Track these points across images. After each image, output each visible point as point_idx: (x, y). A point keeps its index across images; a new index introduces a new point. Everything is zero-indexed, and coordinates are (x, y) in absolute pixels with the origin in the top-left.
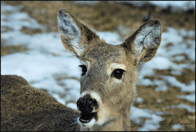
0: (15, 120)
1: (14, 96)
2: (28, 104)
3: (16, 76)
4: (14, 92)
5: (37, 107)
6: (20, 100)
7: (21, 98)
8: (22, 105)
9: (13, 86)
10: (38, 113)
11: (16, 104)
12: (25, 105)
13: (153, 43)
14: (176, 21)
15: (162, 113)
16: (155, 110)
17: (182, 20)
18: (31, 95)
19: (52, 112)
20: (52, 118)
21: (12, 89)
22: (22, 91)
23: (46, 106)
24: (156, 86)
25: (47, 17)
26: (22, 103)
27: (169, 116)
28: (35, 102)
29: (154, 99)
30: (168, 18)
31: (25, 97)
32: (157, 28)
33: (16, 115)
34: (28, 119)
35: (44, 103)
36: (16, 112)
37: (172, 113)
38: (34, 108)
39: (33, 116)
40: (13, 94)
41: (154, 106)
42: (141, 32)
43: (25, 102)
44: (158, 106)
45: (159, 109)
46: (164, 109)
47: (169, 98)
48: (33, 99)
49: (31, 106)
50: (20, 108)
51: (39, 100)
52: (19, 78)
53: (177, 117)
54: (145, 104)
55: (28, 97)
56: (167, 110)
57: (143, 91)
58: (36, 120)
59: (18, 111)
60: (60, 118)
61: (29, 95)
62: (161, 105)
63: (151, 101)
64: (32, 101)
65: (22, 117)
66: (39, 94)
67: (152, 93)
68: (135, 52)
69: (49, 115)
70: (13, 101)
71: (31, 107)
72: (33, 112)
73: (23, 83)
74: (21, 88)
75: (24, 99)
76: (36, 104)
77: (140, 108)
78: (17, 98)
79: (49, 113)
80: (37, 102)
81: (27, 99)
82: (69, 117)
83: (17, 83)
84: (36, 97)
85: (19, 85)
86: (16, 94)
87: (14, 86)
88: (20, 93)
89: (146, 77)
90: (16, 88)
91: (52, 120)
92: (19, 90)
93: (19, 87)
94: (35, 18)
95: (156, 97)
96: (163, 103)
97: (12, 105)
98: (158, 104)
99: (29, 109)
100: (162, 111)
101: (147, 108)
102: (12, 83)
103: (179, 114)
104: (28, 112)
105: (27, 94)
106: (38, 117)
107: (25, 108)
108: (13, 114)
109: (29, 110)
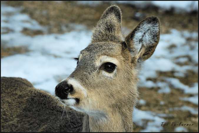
0: (21, 121)
1: (20, 98)
2: (34, 106)
3: (21, 79)
4: (20, 94)
5: (42, 109)
6: (26, 102)
7: (27, 100)
8: (28, 107)
9: (18, 88)
10: (44, 115)
11: (22, 106)
12: (32, 107)
13: (152, 41)
14: (180, 22)
15: (165, 115)
16: (158, 112)
17: (185, 21)
18: (37, 97)
19: (58, 113)
20: (57, 120)
21: (18, 91)
22: (28, 93)
23: (52, 108)
24: (159, 88)
25: (48, 18)
26: (28, 104)
27: (173, 118)
28: (41, 104)
29: (157, 101)
30: (171, 19)
31: (31, 99)
32: (155, 26)
33: (21, 116)
34: (34, 120)
35: (50, 105)
36: (22, 113)
37: (175, 115)
38: (40, 109)
39: (39, 118)
40: (19, 96)
41: (157, 108)
42: (140, 29)
43: (31, 104)
44: (161, 108)
45: (162, 111)
46: (167, 111)
47: (172, 100)
48: (39, 101)
49: (37, 107)
50: (26, 109)
51: (45, 102)
52: (24, 80)
53: (180, 119)
54: (148, 106)
55: (34, 99)
56: (170, 112)
57: (146, 93)
58: (42, 121)
59: (24, 113)
60: (65, 119)
61: (35, 97)
62: (164, 107)
63: (154, 103)
64: (38, 103)
65: (28, 118)
66: (45, 96)
67: (155, 95)
68: (134, 50)
69: (54, 117)
70: (18, 102)
71: (37, 109)
72: (39, 114)
73: (28, 85)
74: (27, 90)
75: (30, 101)
76: (42, 106)
77: (143, 110)
78: (23, 100)
79: (55, 115)
80: (43, 104)
81: (33, 100)
82: (74, 118)
83: (22, 85)
84: (42, 99)
85: (25, 87)
86: (22, 96)
87: (20, 88)
88: (26, 95)
89: (149, 79)
90: (22, 90)
91: (57, 121)
92: (25, 92)
93: (25, 89)
94: (36, 19)
95: (159, 99)
96: (165, 105)
97: (18, 107)
98: (161, 106)
99: (35, 110)
100: (164, 113)
101: (150, 110)
102: (18, 85)
103: (182, 116)
104: (34, 113)
105: (33, 96)
106: (43, 118)
107: (31, 109)
108: (19, 115)
109: (35, 112)
